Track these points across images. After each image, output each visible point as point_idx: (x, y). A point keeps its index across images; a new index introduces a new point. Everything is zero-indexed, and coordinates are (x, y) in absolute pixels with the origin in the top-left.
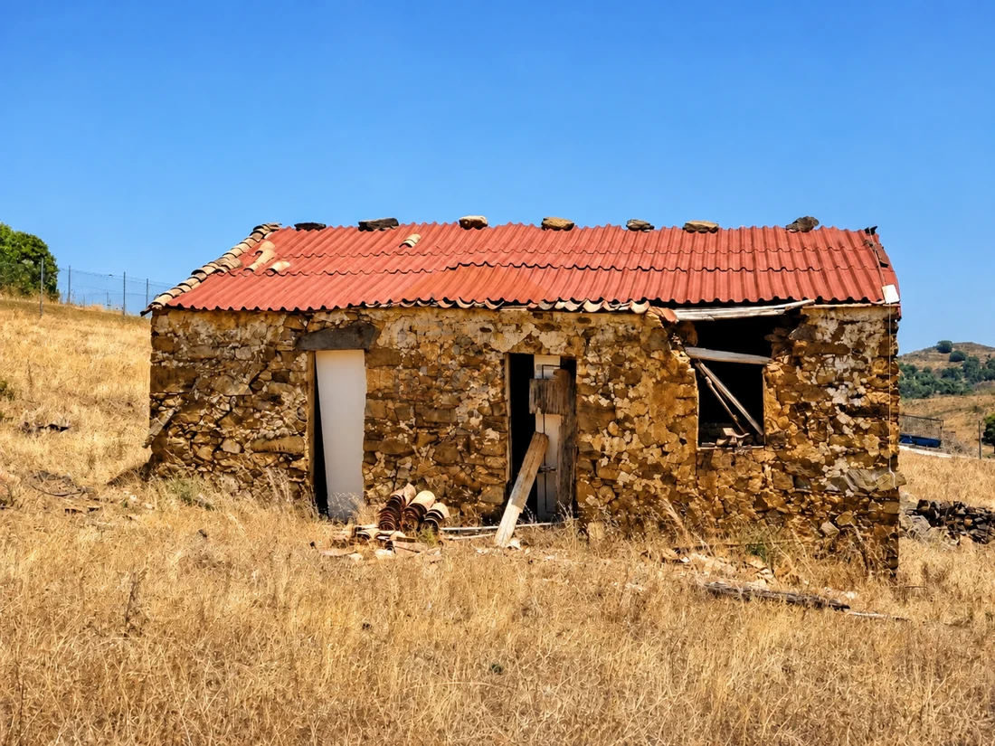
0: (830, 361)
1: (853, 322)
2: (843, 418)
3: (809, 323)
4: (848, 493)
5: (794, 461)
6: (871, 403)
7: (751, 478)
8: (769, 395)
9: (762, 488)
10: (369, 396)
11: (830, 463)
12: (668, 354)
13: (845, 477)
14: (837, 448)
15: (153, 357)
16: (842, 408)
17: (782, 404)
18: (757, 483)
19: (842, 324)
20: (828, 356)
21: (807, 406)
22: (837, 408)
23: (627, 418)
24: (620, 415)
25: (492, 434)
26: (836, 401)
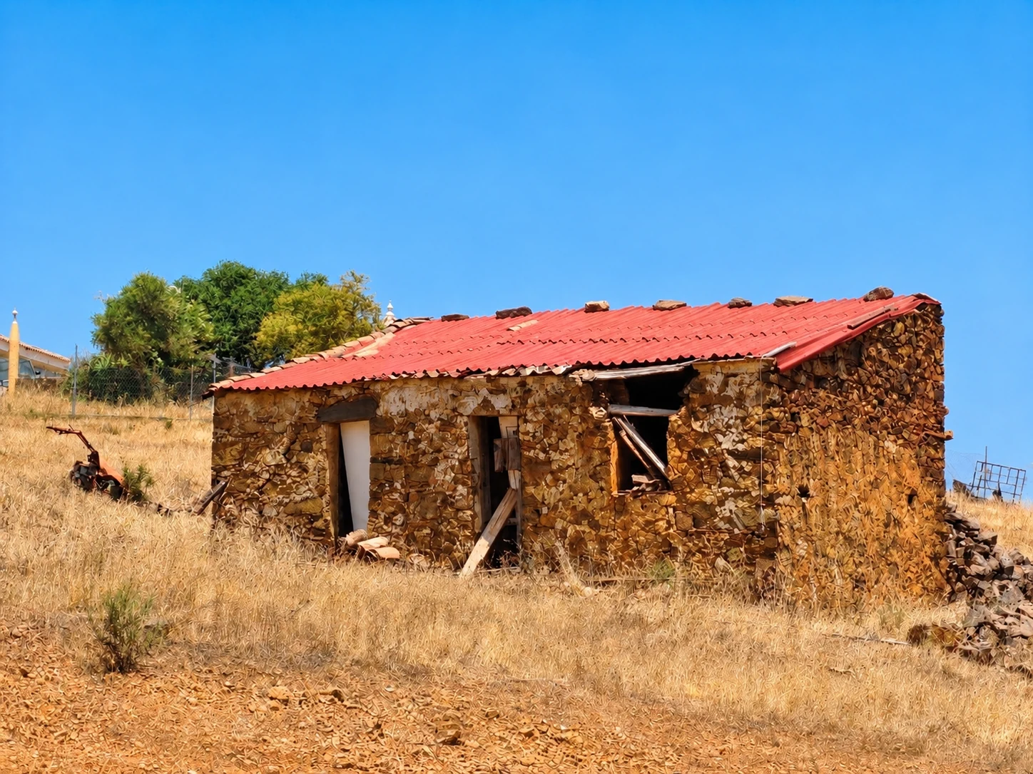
0: (718, 410)
1: (735, 375)
2: (731, 462)
3: (701, 378)
4: (736, 531)
5: (693, 504)
6: (752, 447)
7: (657, 521)
8: (671, 443)
9: (667, 529)
10: (373, 460)
11: (721, 503)
12: (586, 411)
13: (734, 516)
14: (726, 489)
15: (215, 434)
16: (730, 453)
17: (682, 451)
18: (662, 524)
19: (727, 376)
20: (715, 406)
21: (701, 452)
22: (725, 451)
23: (561, 470)
24: (554, 467)
25: (461, 489)
26: (724, 446)
